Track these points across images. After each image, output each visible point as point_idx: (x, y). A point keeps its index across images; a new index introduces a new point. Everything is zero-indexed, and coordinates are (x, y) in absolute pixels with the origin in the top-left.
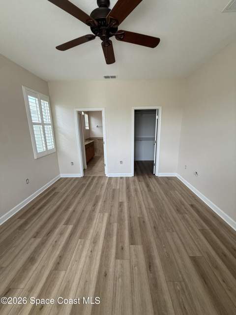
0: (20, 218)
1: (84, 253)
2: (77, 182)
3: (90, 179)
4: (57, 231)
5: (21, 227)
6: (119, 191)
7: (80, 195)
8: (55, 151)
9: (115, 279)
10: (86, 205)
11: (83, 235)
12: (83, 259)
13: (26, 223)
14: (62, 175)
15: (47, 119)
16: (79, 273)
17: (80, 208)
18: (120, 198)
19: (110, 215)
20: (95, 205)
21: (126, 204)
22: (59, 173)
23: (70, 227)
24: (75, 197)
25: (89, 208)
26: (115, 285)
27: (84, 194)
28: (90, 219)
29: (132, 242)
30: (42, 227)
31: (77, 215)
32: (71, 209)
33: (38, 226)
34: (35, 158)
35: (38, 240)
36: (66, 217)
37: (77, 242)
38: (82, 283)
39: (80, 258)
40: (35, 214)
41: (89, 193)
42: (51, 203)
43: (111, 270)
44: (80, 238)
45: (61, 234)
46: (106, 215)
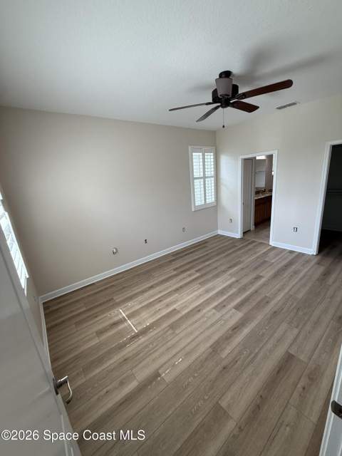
0: (173, 256)
1: (196, 293)
2: (231, 241)
3: (247, 243)
4: (188, 273)
5: (171, 261)
6: (271, 265)
7: (224, 255)
8: (215, 204)
9: (203, 317)
10: (221, 265)
11: (202, 284)
12: (191, 296)
13: (174, 260)
14: (220, 232)
15: (210, 171)
16: (185, 300)
17: (215, 265)
18: (264, 272)
19: (237, 281)
20: (230, 267)
21: (263, 280)
22: (217, 229)
23: (198, 274)
24: (218, 255)
25: (223, 268)
26: (200, 319)
27: (227, 255)
28: (217, 276)
29: (238, 307)
30: (180, 267)
31: (208, 269)
32: (207, 263)
33: (179, 265)
34: (193, 210)
35: (175, 272)
36: (200, 267)
37: (195, 285)
38: (183, 305)
39: (191, 293)
40: (181, 257)
41: (234, 255)
42: (196, 253)
43: (204, 311)
44: (200, 284)
45: (190, 275)
46: (234, 279)
